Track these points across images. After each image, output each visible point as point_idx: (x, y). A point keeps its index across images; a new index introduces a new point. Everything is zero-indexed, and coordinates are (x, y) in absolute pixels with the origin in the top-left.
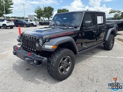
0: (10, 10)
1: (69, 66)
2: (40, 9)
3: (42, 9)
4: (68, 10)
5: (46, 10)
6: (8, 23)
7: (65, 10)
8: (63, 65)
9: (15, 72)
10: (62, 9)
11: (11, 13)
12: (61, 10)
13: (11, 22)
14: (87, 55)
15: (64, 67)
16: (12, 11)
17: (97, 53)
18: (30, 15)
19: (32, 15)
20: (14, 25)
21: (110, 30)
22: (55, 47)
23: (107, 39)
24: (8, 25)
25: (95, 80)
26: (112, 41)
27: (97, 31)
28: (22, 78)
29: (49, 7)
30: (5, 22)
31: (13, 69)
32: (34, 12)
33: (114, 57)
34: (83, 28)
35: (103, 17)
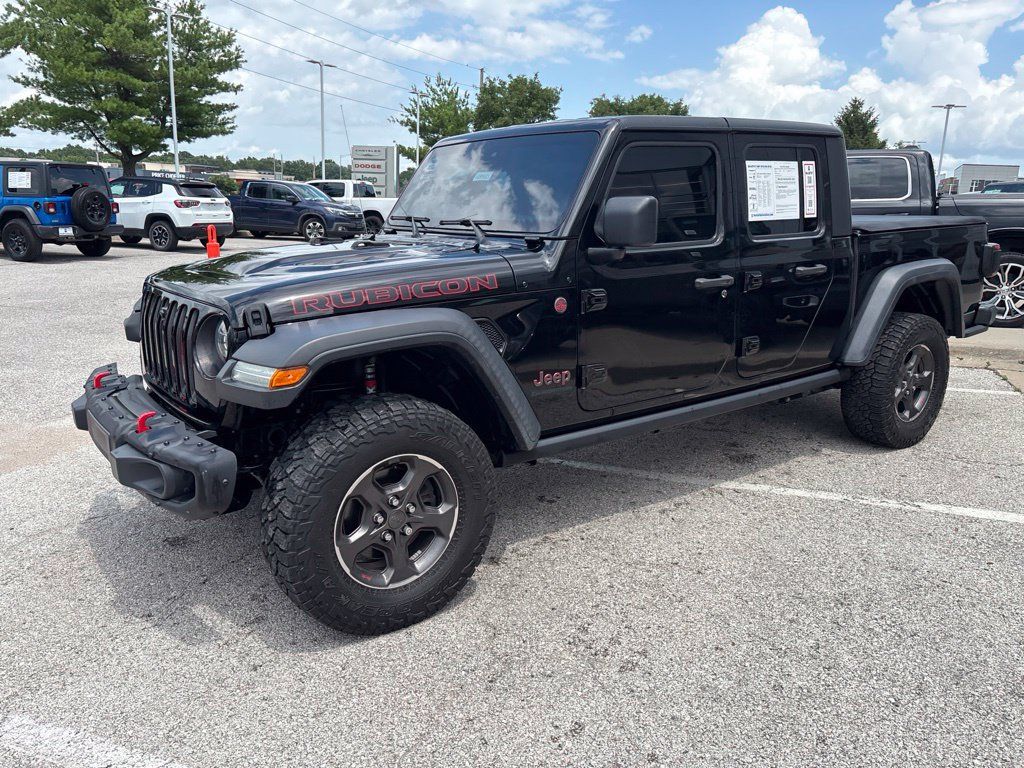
0: (219, 109)
1: (441, 534)
2: (453, 95)
3: (461, 95)
4: (677, 106)
5: (496, 106)
6: (187, 205)
8: (380, 520)
9: (84, 553)
11: (224, 133)
12: (617, 109)
13: (208, 200)
14: (681, 471)
15: (388, 537)
16: (228, 114)
17: (768, 464)
18: (369, 149)
19: (378, 150)
20: (230, 219)
21: (890, 280)
22: (297, 378)
23: (858, 348)
24: (183, 218)
25: (620, 654)
26: (919, 371)
27: (740, 277)
28: (110, 594)
29: (519, 83)
30: (165, 201)
31: (81, 533)
32: (402, 123)
33: (893, 504)
34: (591, 250)
35: (810, 167)
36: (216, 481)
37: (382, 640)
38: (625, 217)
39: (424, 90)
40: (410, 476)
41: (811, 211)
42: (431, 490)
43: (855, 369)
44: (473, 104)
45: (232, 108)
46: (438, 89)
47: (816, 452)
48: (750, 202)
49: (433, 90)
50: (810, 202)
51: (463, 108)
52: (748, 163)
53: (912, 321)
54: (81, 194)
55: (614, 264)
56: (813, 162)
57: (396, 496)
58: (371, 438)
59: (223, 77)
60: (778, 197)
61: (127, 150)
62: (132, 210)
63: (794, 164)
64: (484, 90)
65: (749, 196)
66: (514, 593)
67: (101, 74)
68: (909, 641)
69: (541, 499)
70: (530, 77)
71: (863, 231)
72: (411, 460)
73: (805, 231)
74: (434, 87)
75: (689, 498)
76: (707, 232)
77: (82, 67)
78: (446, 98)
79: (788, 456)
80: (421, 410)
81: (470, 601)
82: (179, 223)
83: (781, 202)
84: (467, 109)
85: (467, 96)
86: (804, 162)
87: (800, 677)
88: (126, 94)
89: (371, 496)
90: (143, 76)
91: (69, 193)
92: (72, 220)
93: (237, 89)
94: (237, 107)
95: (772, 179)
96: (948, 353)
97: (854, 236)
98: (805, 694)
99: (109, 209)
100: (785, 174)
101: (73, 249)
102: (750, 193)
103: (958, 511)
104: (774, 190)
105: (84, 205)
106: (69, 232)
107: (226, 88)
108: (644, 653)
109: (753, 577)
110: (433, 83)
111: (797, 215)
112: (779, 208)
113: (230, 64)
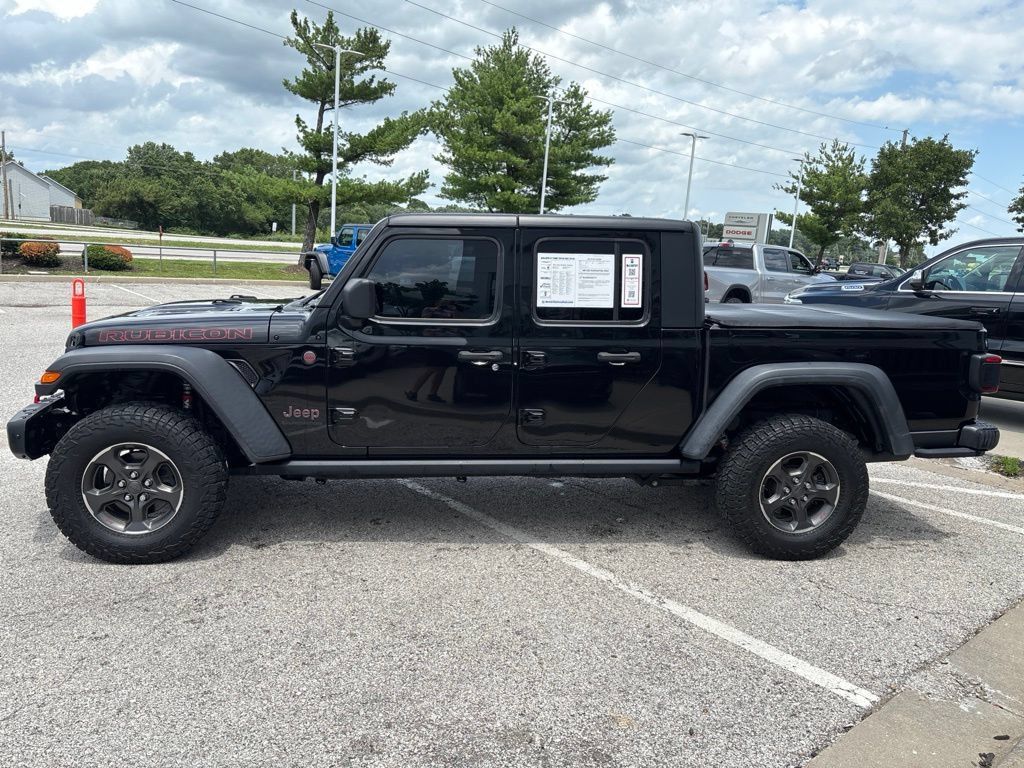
2: (848, 161)
18: (742, 216)
19: (750, 217)
22: (53, 378)
29: (929, 143)
32: (787, 190)
39: (816, 155)
40: (147, 461)
41: (633, 298)
44: (868, 170)
45: (602, 179)
46: (833, 155)
48: (540, 290)
49: (829, 158)
50: (632, 294)
51: (857, 174)
52: (540, 255)
56: (641, 256)
57: (135, 471)
59: (597, 153)
60: (581, 286)
63: (611, 258)
64: (883, 155)
65: (539, 285)
70: (937, 139)
71: (721, 325)
72: (144, 449)
73: (619, 319)
74: (829, 152)
76: (480, 313)
78: (840, 164)
83: (586, 291)
84: (861, 175)
85: (863, 162)
86: (624, 256)
93: (608, 163)
94: (605, 179)
95: (575, 270)
97: (704, 329)
100: (595, 266)
102: (540, 282)
104: (576, 280)
107: (599, 162)
110: (829, 150)
111: (609, 304)
112: (582, 297)
113: (604, 141)
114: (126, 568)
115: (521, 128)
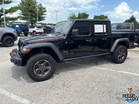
0: (44, 17)
1: (48, 70)
2: (75, 15)
3: (76, 15)
4: (106, 16)
5: (80, 17)
6: (38, 29)
7: (103, 16)
8: (40, 68)
10: (99, 16)
11: (44, 20)
12: (97, 17)
13: (40, 29)
15: (41, 70)
20: (43, 31)
21: (118, 41)
22: (29, 50)
23: (112, 50)
24: (37, 31)
25: (68, 86)
26: (123, 53)
27: (93, 40)
28: (12, 75)
29: (84, 13)
30: (35, 29)
31: (11, 68)
33: (114, 71)
34: (71, 36)
35: (105, 26)
36: (19, 62)
37: (40, 82)
38: (74, 32)
39: (71, 14)
40: (44, 63)
41: (105, 31)
42: (47, 65)
43: (112, 53)
44: (77, 16)
45: (45, 17)
47: (107, 63)
52: (95, 25)
53: (121, 46)
54: (25, 28)
55: (74, 38)
57: (42, 65)
58: (38, 58)
59: (44, 13)
61: (32, 22)
62: (31, 30)
63: (102, 25)
64: (79, 14)
66: (58, 78)
67: (29, 13)
68: (106, 87)
69: (67, 67)
71: (114, 34)
72: (44, 61)
73: (104, 34)
75: (87, 68)
76: (88, 34)
77: (27, 12)
79: (103, 64)
80: (45, 55)
81: (52, 79)
82: (37, 32)
87: (88, 90)
88: (32, 16)
89: (39, 65)
90: (34, 13)
91: (23, 28)
92: (23, 31)
93: (46, 15)
95: (99, 27)
96: (127, 51)
97: (112, 35)
98: (88, 92)
99: (28, 30)
101: (24, 35)
102: (95, 29)
103: (122, 72)
104: (99, 28)
105: (25, 29)
106: (23, 33)
107: (44, 14)
108: (70, 86)
109: (90, 78)
110: (72, 13)
111: (103, 32)
112: (100, 31)
113: (45, 11)
114: (42, 82)
115: (34, 9)
